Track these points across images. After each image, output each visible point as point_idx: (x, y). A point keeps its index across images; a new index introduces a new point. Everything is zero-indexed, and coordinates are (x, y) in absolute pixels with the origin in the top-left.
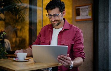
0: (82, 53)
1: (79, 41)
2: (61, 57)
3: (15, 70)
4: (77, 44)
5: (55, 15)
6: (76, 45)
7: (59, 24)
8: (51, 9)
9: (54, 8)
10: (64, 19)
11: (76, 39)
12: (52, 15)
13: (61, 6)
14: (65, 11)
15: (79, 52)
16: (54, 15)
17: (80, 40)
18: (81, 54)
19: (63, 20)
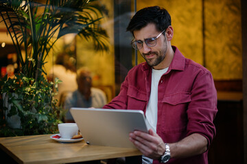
0: (203, 124)
1: (201, 95)
2: (136, 136)
3: (24, 161)
4: (196, 103)
5: (149, 41)
6: (194, 105)
7: (160, 60)
8: (139, 28)
9: (144, 25)
10: (174, 48)
11: (194, 92)
12: (142, 42)
13: (159, 19)
14: (171, 28)
15: (199, 120)
16: (145, 40)
17: (203, 94)
18: (203, 126)
19: (171, 50)
